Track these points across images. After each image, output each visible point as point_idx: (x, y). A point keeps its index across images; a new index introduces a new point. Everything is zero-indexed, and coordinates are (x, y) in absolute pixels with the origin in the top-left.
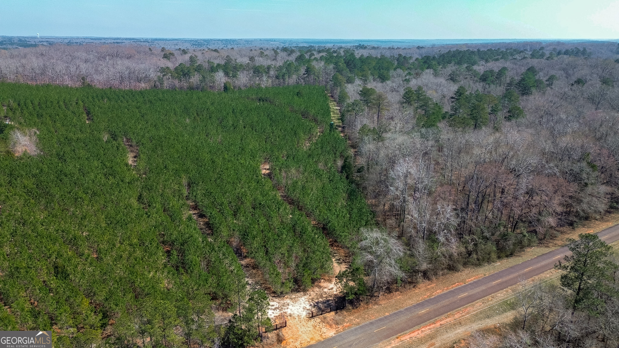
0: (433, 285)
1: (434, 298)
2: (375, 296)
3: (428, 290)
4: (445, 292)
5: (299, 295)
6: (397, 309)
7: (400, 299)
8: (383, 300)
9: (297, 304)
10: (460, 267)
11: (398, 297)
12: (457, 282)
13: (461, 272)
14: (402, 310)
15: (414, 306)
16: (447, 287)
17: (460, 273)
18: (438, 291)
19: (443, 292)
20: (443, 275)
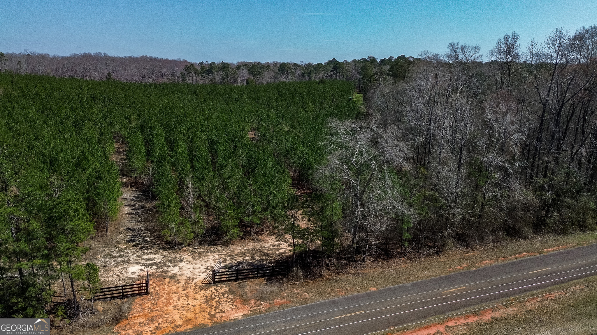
0: (475, 254)
1: (478, 270)
2: (355, 261)
3: (465, 259)
4: (500, 263)
5: (212, 249)
6: (396, 283)
7: (406, 269)
8: (371, 267)
9: (198, 262)
10: (528, 231)
11: (404, 266)
12: (525, 252)
13: (530, 240)
14: (405, 284)
15: (434, 281)
16: (504, 257)
17: (527, 241)
18: (486, 262)
19: (497, 264)
20: (494, 241)
